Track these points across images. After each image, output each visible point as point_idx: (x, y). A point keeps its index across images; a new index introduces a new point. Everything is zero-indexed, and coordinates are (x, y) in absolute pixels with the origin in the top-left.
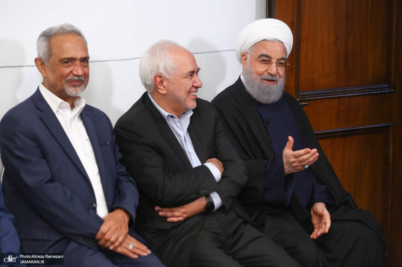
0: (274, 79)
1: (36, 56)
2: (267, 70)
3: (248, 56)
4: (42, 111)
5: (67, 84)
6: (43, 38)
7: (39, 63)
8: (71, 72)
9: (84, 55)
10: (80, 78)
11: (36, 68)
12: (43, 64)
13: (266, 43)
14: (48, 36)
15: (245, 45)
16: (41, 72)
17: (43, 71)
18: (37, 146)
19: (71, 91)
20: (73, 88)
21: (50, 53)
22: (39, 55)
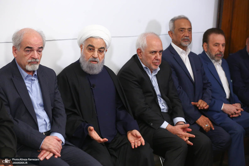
0: (96, 60)
1: (169, 30)
2: (92, 55)
3: (83, 46)
4: (174, 55)
5: (182, 41)
6: (171, 21)
7: (170, 33)
8: (184, 35)
9: (189, 27)
10: (188, 38)
11: (169, 35)
12: (172, 34)
13: (92, 39)
14: (174, 21)
15: (81, 40)
16: (171, 37)
17: (172, 37)
18: (174, 70)
19: (184, 44)
20: (185, 42)
21: (174, 27)
22: (170, 30)
